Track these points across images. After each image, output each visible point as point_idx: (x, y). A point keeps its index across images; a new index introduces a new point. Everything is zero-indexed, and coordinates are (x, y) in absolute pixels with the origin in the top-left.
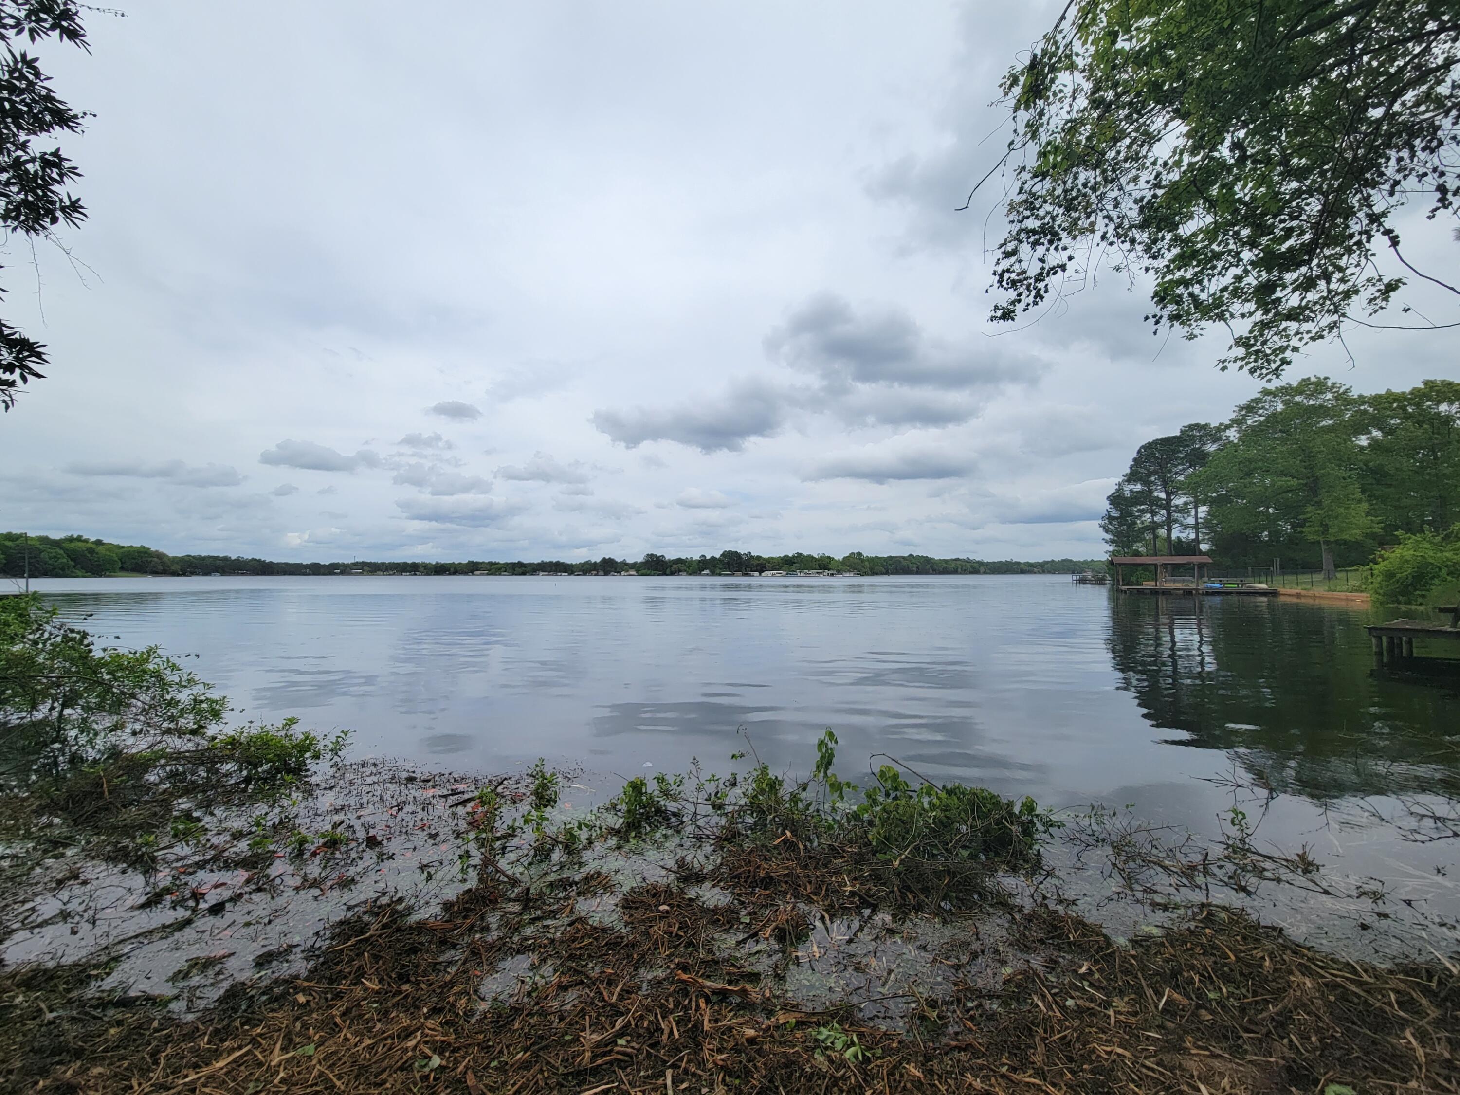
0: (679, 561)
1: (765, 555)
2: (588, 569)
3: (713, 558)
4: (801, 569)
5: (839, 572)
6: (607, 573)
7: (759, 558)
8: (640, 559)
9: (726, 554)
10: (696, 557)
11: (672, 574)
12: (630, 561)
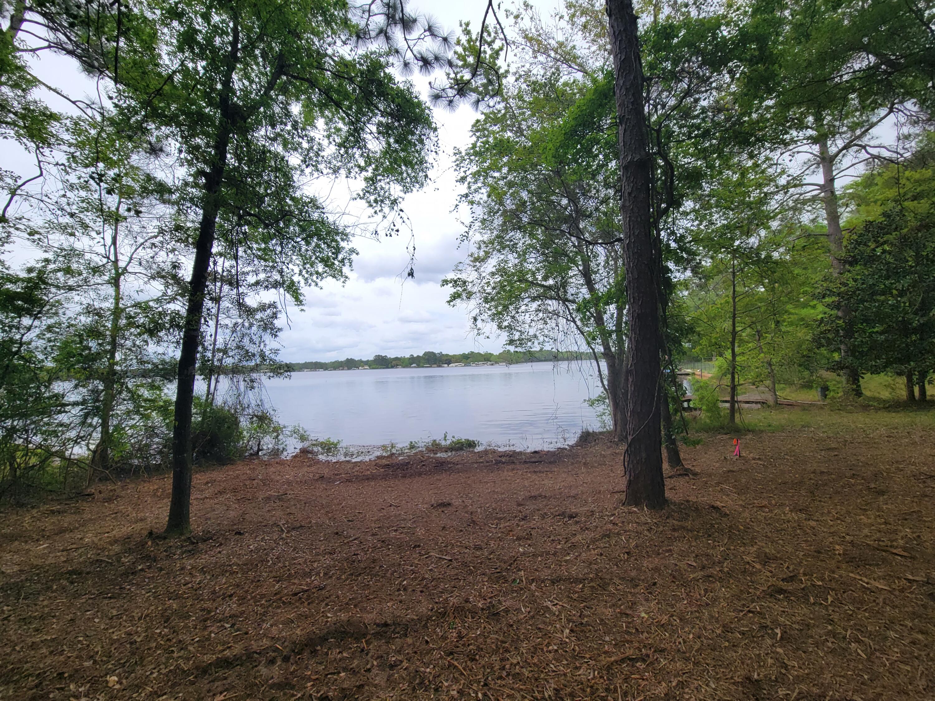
0: (397, 359)
1: (451, 353)
2: (337, 366)
3: (418, 356)
4: (474, 362)
5: (497, 363)
6: (349, 368)
7: (447, 355)
8: (371, 358)
9: (426, 354)
10: (407, 356)
11: (392, 367)
12: (364, 359)
